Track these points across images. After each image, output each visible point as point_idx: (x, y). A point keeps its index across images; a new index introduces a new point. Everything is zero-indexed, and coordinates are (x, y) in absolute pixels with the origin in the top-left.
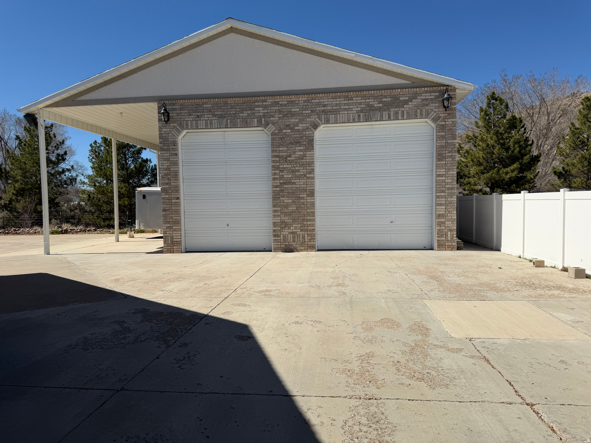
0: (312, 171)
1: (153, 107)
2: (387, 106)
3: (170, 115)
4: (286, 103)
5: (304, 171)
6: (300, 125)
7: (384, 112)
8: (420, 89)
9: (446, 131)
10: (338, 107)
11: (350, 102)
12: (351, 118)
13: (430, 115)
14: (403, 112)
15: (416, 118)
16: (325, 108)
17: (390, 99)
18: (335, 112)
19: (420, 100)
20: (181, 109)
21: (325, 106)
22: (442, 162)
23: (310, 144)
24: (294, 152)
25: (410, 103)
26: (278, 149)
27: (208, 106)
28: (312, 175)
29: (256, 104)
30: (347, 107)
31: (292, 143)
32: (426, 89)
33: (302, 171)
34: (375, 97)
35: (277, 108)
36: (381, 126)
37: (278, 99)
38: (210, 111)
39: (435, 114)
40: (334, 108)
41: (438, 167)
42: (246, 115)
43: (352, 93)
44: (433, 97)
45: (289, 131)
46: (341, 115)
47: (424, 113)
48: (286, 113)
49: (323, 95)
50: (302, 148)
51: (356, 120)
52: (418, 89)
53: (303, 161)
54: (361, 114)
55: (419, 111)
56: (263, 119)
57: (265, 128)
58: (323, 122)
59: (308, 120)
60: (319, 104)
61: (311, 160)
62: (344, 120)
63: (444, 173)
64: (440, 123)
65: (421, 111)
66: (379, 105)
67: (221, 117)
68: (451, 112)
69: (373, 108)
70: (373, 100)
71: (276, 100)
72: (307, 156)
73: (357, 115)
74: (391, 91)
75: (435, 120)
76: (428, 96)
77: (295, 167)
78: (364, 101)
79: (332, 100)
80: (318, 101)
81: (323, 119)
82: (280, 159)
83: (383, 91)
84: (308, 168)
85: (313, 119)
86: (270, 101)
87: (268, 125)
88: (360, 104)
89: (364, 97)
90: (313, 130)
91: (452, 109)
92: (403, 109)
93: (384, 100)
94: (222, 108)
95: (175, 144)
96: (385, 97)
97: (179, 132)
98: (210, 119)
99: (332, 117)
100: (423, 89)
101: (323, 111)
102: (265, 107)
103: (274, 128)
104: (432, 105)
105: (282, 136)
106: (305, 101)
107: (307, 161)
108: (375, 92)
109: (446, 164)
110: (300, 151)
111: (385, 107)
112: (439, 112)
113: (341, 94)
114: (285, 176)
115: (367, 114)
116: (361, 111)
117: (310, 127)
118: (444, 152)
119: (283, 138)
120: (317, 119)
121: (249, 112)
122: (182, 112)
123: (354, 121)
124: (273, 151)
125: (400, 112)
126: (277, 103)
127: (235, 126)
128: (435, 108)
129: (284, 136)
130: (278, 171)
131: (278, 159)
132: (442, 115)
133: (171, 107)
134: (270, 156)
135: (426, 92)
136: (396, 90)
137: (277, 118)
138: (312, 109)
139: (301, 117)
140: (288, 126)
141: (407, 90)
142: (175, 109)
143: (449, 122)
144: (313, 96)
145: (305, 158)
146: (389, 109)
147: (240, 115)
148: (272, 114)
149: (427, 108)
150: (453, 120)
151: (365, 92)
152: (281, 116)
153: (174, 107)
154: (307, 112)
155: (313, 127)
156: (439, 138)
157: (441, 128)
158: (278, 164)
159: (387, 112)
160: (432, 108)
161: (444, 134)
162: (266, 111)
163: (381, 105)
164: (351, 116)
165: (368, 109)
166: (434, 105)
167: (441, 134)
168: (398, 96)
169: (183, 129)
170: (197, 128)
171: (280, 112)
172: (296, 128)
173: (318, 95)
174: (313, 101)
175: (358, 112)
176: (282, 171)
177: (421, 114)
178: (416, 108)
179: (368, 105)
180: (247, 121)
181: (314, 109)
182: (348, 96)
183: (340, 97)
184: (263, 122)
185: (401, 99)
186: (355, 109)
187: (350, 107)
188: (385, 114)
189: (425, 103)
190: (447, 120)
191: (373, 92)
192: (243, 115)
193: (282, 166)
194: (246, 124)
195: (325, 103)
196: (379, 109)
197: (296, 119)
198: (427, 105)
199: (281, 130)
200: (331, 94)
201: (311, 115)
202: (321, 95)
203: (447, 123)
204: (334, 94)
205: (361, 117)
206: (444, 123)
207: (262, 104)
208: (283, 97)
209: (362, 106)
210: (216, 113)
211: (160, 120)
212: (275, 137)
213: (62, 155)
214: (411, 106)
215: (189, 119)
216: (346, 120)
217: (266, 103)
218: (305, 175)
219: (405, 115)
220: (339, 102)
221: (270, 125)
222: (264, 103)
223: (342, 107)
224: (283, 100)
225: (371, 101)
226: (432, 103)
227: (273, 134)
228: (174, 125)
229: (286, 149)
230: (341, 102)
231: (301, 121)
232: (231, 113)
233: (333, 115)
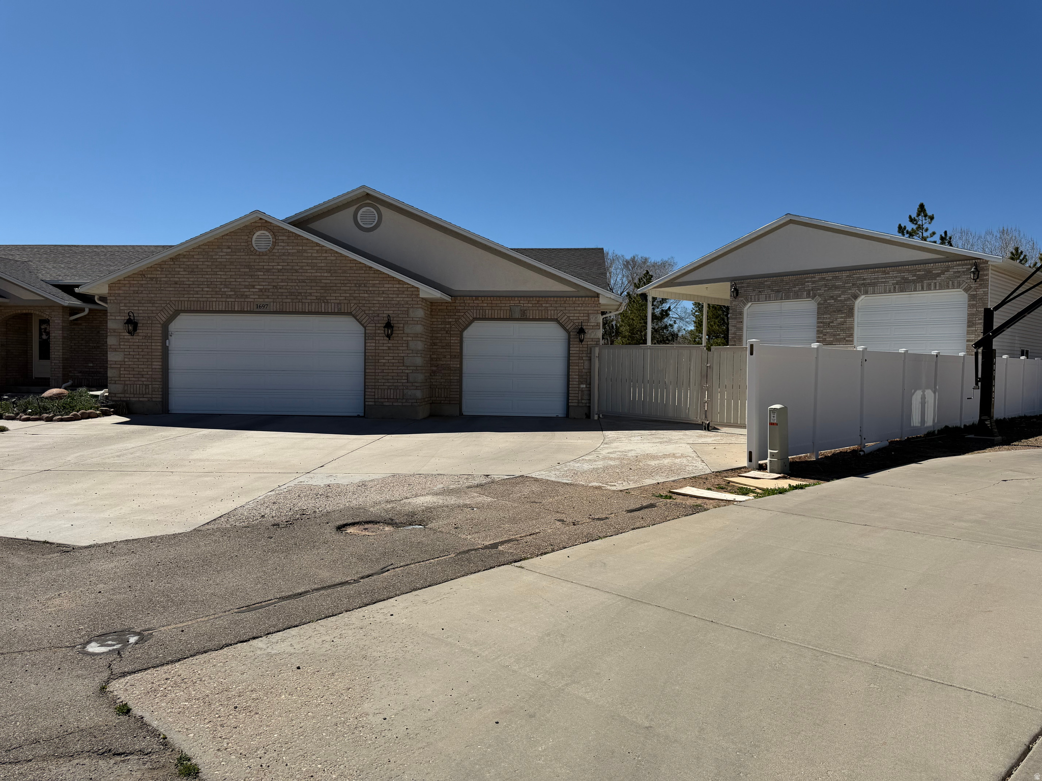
0: (852, 335)
1: (728, 284)
2: (920, 279)
3: (739, 291)
4: (831, 278)
5: (844, 335)
6: (842, 296)
7: (918, 284)
8: (952, 263)
9: (977, 300)
10: (876, 281)
11: (887, 275)
12: (888, 289)
13: (962, 286)
14: (935, 283)
15: (948, 288)
16: (865, 282)
17: (923, 273)
18: (873, 285)
19: (952, 273)
20: (748, 287)
21: (864, 279)
22: (972, 329)
23: (850, 312)
24: (836, 319)
25: (942, 276)
26: (822, 316)
27: (768, 283)
28: (851, 339)
29: (806, 280)
30: (884, 280)
31: (834, 312)
32: (958, 262)
33: (843, 335)
34: (909, 271)
35: (824, 283)
36: (918, 295)
37: (824, 275)
38: (769, 287)
39: (967, 285)
40: (872, 281)
41: (968, 333)
42: (798, 289)
43: (888, 268)
44: (965, 269)
45: (833, 301)
46: (878, 287)
47: (956, 284)
48: (831, 286)
49: (863, 271)
50: (843, 315)
51: (892, 291)
52: (950, 263)
53: (843, 326)
54: (897, 286)
55: (951, 282)
56: (811, 292)
57: (813, 299)
58: (862, 293)
59: (849, 292)
60: (859, 278)
61: (851, 326)
62: (881, 291)
63: (974, 338)
64: (972, 293)
65: (952, 282)
66: (913, 278)
67: (778, 291)
68: (982, 283)
69: (908, 281)
70: (907, 274)
71: (823, 276)
72: (847, 322)
73: (892, 286)
74: (924, 265)
75: (966, 290)
76: (960, 269)
77: (836, 332)
78: (899, 275)
79: (871, 275)
80: (859, 276)
81: (862, 291)
82: (824, 324)
83: (917, 266)
84: (847, 332)
85: (853, 291)
86: (818, 277)
87: (815, 296)
88: (896, 277)
89: (900, 271)
90: (853, 300)
91: (983, 280)
92: (935, 281)
93: (917, 273)
94: (779, 284)
95: (741, 313)
96: (919, 271)
97: (745, 305)
98: (769, 293)
99: (870, 289)
100: (955, 262)
101: (863, 284)
102: (813, 282)
103: (820, 299)
104: (963, 276)
105: (826, 306)
106: (847, 276)
107: (847, 326)
108: (910, 267)
109: (976, 330)
110: (842, 318)
111: (919, 280)
112: (971, 283)
113: (879, 269)
114: (827, 339)
115: (902, 286)
116: (897, 284)
117: (851, 298)
118: (974, 319)
119: (828, 307)
120: (857, 291)
121: (801, 287)
122: (748, 288)
123: (890, 292)
124: (818, 318)
125: (932, 284)
126: (824, 279)
127: (788, 298)
128: (968, 279)
129: (829, 306)
130: (822, 335)
131: (822, 325)
132: (974, 285)
133: (740, 285)
134: (816, 322)
135: (959, 265)
136: (929, 265)
137: (823, 291)
138: (853, 283)
139: (844, 290)
140: (832, 297)
141: (939, 264)
142: (743, 287)
143: (981, 291)
144: (854, 271)
145: (845, 324)
146: (922, 282)
147: (793, 289)
148: (819, 287)
149: (959, 279)
150: (984, 290)
151: (900, 268)
152: (827, 289)
153: (742, 285)
154: (849, 285)
155: (853, 297)
156: (970, 306)
157: (972, 297)
158: (822, 329)
159: (920, 284)
160: (963, 279)
161: (975, 302)
162: (814, 285)
163: (915, 278)
164: (888, 288)
165: (903, 281)
166: (966, 276)
167: (972, 302)
168: (931, 270)
169: (748, 302)
170: (759, 300)
171: (826, 286)
172: (839, 299)
173: (859, 271)
174: (854, 276)
175: (893, 284)
176: (825, 335)
177: (953, 285)
178: (948, 280)
179: (903, 278)
180: (798, 294)
181: (855, 282)
182: (885, 271)
183: (878, 272)
184: (811, 295)
185: (933, 272)
186: (891, 282)
187: (887, 280)
188: (919, 286)
189: (958, 275)
190: (978, 290)
191: (907, 267)
192: (795, 289)
193: (825, 331)
194: (797, 296)
195: (864, 277)
196: (913, 281)
197: (839, 291)
198: (959, 277)
199: (825, 300)
200: (870, 270)
201: (852, 288)
202: (861, 271)
203: (978, 293)
204: (872, 270)
205: (897, 288)
206: (975, 293)
207: (811, 279)
208: (829, 274)
209: (897, 279)
210: (774, 289)
211: (731, 296)
212: (821, 306)
213: (666, 310)
214: (943, 278)
215: (753, 294)
216: (883, 291)
217: (815, 279)
218: (845, 339)
219: (937, 286)
220: (877, 276)
221: (817, 296)
222: (813, 279)
223: (880, 280)
224: (829, 276)
225: (906, 275)
226: (964, 275)
227: (819, 304)
228: (741, 299)
229: (829, 316)
230: (879, 276)
231: (843, 293)
232: (786, 288)
233: (871, 288)
